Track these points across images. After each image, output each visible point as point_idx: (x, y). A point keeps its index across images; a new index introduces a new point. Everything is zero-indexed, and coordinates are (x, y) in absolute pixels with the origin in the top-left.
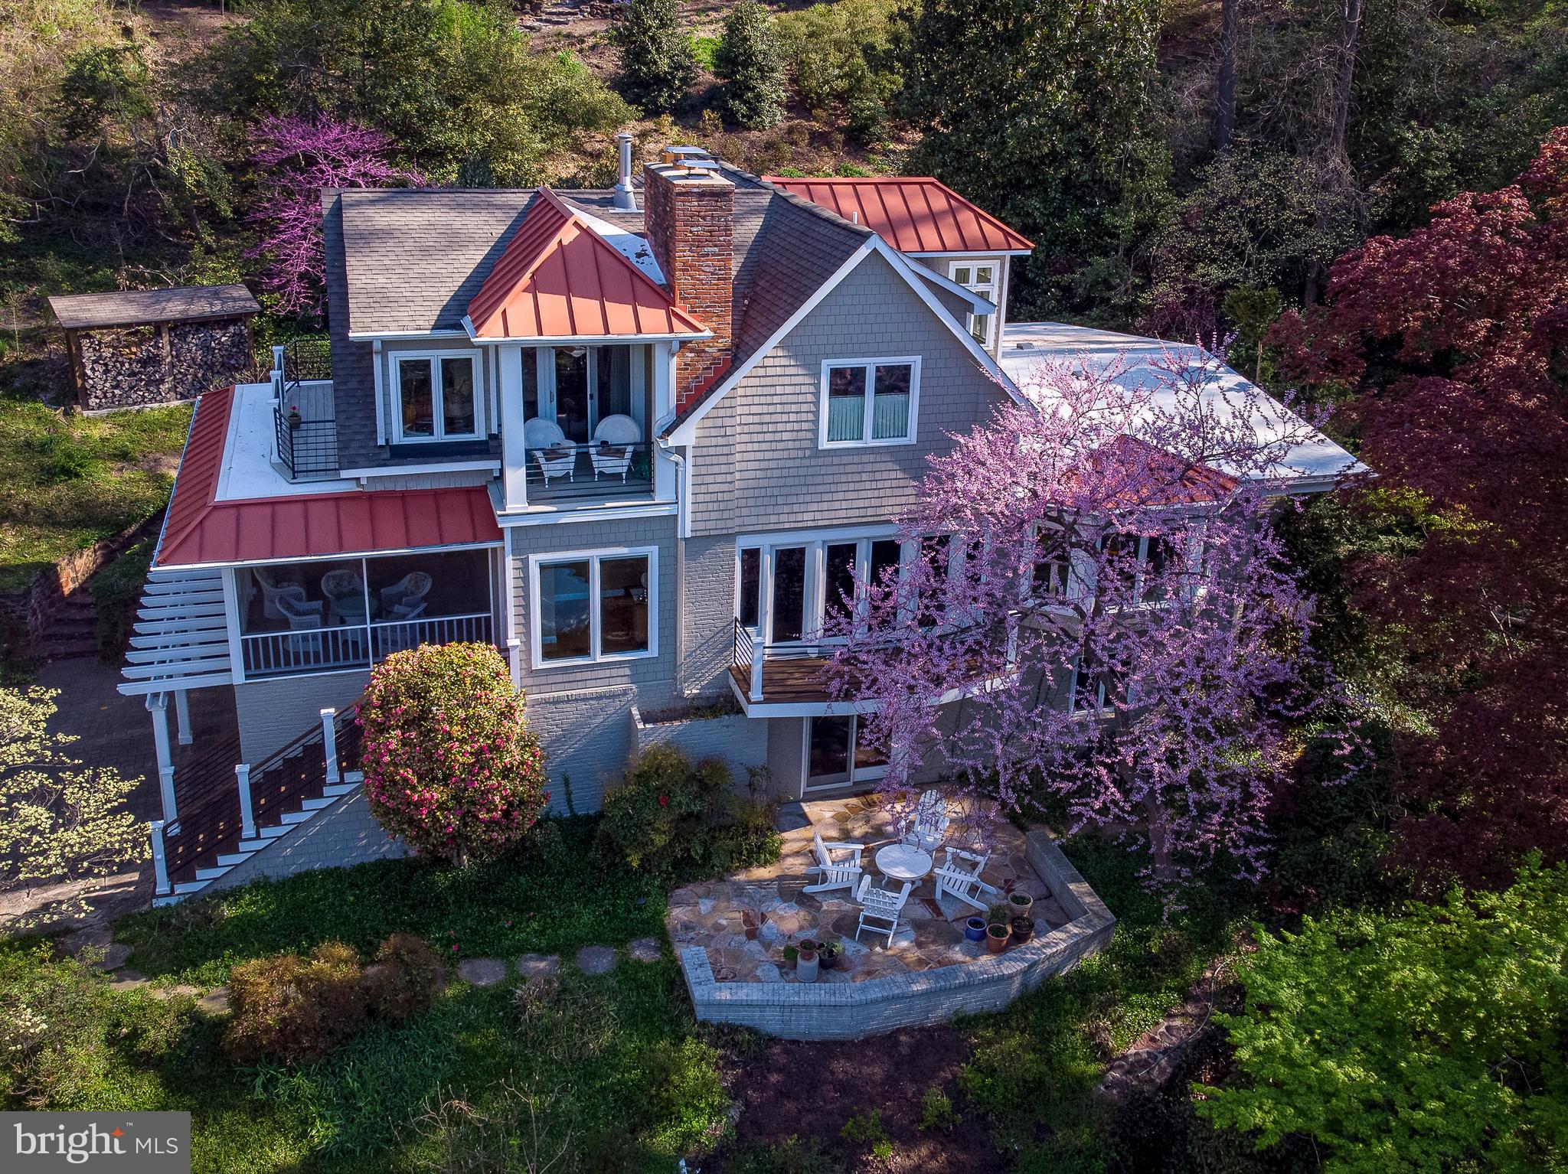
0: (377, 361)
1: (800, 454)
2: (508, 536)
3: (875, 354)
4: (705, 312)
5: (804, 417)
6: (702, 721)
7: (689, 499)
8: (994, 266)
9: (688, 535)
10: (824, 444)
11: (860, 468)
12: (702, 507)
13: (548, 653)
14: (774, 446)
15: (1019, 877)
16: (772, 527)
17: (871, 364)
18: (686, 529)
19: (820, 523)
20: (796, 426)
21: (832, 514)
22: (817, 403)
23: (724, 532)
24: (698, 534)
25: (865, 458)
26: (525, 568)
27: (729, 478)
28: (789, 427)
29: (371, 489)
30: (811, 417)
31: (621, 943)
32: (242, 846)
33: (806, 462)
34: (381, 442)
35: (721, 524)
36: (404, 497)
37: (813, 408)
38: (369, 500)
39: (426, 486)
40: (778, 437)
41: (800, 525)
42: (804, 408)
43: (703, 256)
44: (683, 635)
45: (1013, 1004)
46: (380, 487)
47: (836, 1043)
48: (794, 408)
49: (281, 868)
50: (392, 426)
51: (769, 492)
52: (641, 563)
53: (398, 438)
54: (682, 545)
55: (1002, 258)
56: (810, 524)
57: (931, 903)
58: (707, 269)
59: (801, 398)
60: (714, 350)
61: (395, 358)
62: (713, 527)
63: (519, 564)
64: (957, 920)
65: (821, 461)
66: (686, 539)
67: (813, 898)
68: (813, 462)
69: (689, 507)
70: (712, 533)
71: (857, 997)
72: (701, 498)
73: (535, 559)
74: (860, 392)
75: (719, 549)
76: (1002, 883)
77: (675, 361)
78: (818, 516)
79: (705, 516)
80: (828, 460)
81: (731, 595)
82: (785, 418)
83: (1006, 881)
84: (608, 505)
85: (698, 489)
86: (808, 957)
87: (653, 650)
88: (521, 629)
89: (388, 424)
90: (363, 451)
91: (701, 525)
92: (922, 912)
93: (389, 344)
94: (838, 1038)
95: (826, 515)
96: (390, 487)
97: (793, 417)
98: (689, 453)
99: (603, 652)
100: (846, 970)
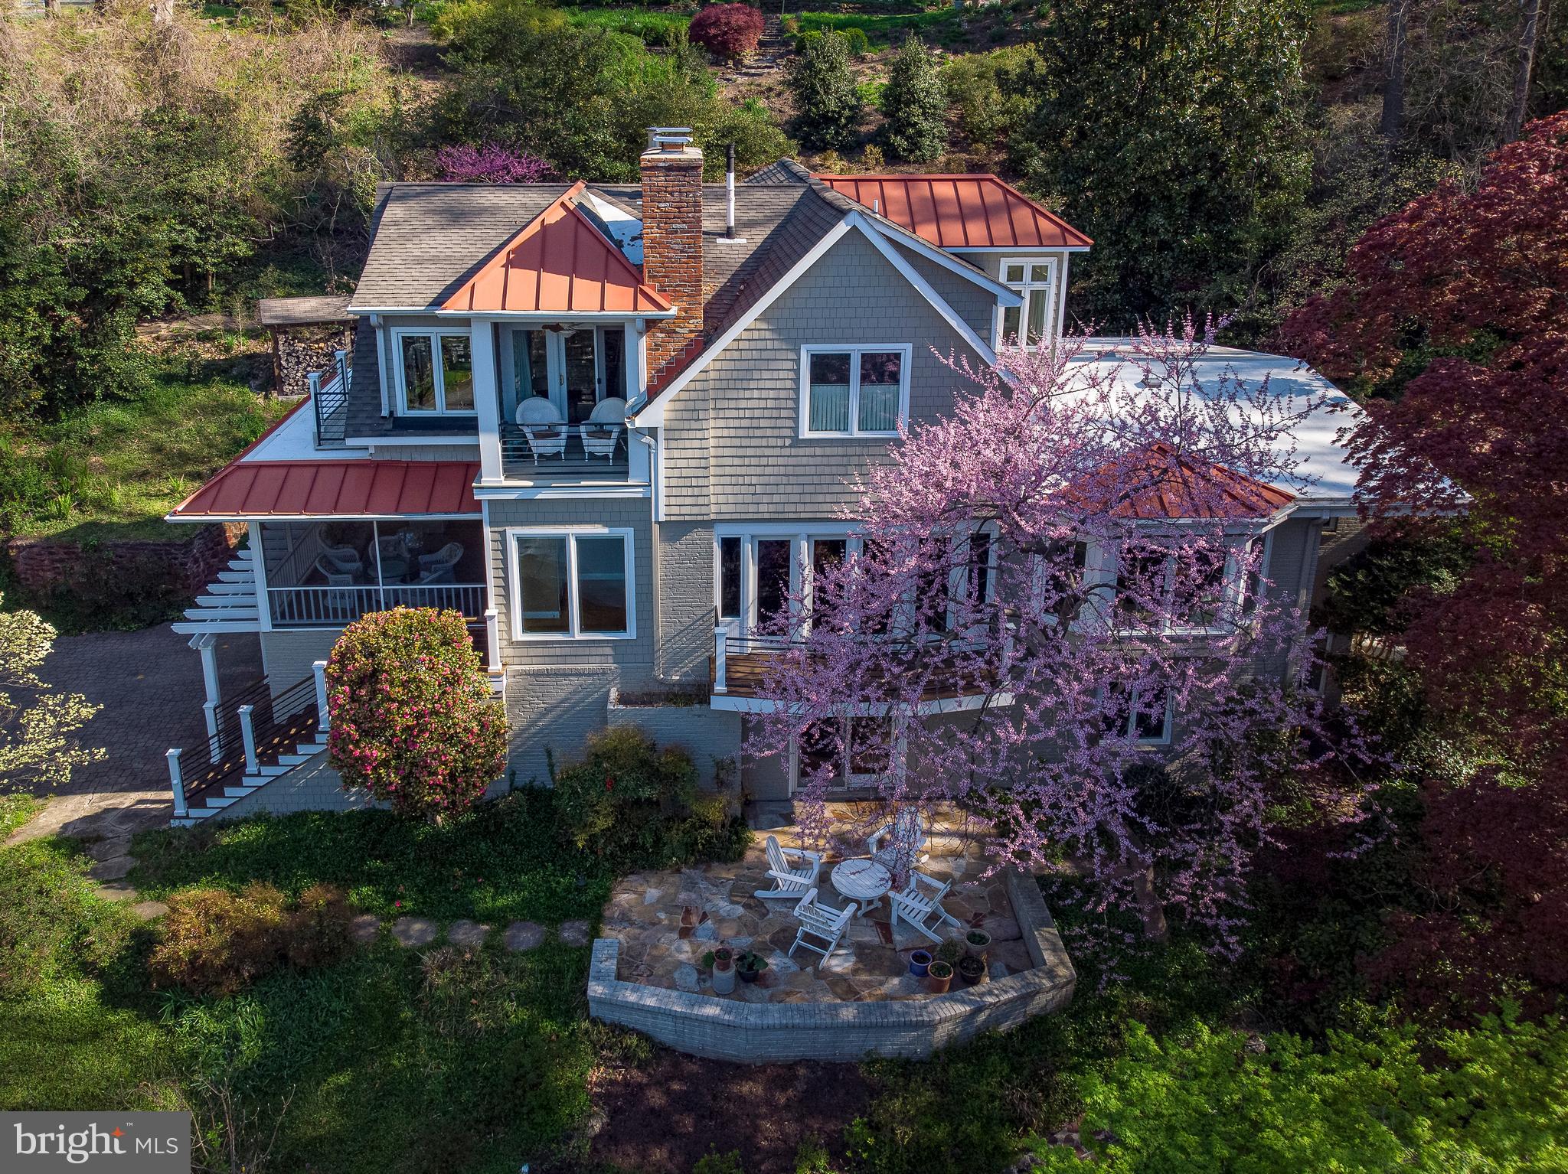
0: (380, 336)
1: (780, 442)
2: (485, 507)
3: (860, 340)
4: (675, 291)
5: (783, 404)
6: (673, 708)
7: (662, 482)
8: (1052, 263)
9: (662, 518)
10: (806, 433)
11: (845, 460)
12: (675, 491)
13: (529, 626)
14: (751, 433)
15: (992, 913)
16: (750, 516)
17: (856, 350)
18: (662, 511)
19: (803, 516)
20: (775, 413)
21: (815, 507)
22: (797, 390)
23: (699, 518)
24: (673, 518)
25: (850, 451)
26: (503, 541)
27: (703, 463)
28: (767, 413)
29: (379, 458)
30: (791, 404)
31: (554, 922)
32: (246, 781)
33: (786, 452)
34: (385, 413)
35: (695, 510)
36: (408, 467)
37: (792, 395)
38: (376, 467)
39: (429, 458)
40: (755, 423)
41: (781, 516)
42: (783, 394)
43: (672, 233)
44: (660, 618)
45: (936, 1054)
46: (387, 457)
47: (730, 1064)
48: (772, 394)
49: (279, 805)
50: (397, 400)
51: (747, 480)
52: (619, 543)
53: (402, 410)
54: (656, 528)
55: (1059, 256)
56: (792, 516)
57: (885, 929)
58: (677, 247)
59: (779, 384)
60: (686, 331)
61: (397, 333)
62: (688, 512)
63: (497, 537)
64: (906, 950)
65: (801, 451)
66: (660, 523)
67: (762, 904)
68: (794, 451)
69: (662, 491)
70: (687, 518)
71: (752, 1019)
72: (674, 482)
73: (512, 532)
74: (844, 379)
75: (698, 534)
76: (970, 916)
77: (644, 342)
78: (800, 508)
79: (680, 501)
80: (809, 451)
81: (709, 583)
82: (762, 404)
83: (976, 915)
84: (583, 483)
85: (670, 473)
86: (725, 967)
87: (631, 633)
88: (502, 600)
89: (392, 397)
90: (369, 422)
91: (675, 510)
92: (870, 936)
93: (390, 320)
94: (734, 1059)
95: (809, 507)
96: (396, 457)
97: (770, 404)
98: (661, 435)
99: (582, 631)
100: (767, 987)
